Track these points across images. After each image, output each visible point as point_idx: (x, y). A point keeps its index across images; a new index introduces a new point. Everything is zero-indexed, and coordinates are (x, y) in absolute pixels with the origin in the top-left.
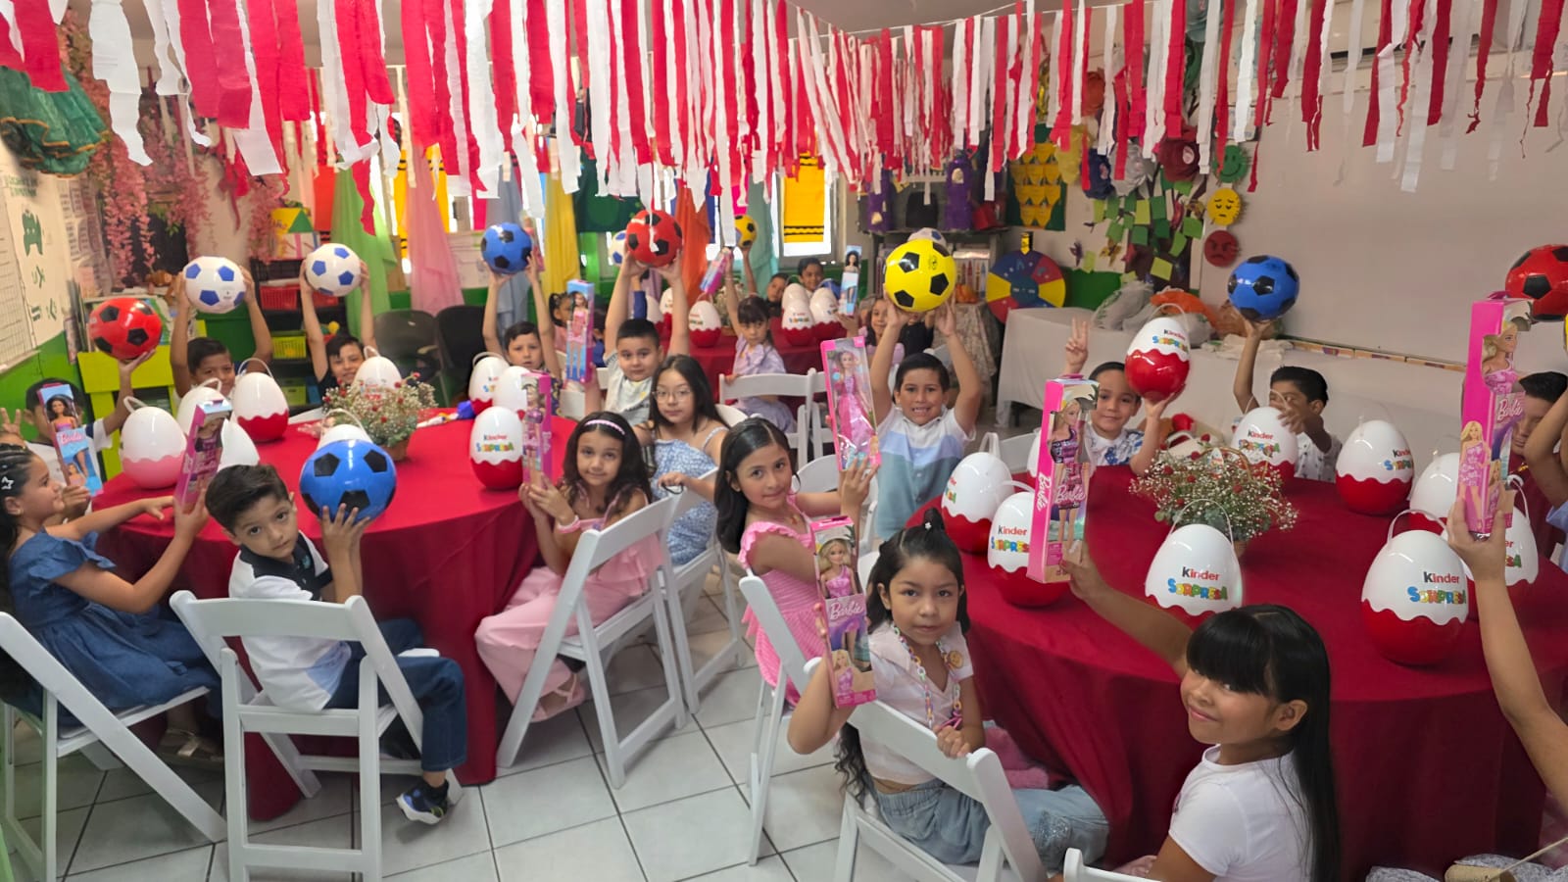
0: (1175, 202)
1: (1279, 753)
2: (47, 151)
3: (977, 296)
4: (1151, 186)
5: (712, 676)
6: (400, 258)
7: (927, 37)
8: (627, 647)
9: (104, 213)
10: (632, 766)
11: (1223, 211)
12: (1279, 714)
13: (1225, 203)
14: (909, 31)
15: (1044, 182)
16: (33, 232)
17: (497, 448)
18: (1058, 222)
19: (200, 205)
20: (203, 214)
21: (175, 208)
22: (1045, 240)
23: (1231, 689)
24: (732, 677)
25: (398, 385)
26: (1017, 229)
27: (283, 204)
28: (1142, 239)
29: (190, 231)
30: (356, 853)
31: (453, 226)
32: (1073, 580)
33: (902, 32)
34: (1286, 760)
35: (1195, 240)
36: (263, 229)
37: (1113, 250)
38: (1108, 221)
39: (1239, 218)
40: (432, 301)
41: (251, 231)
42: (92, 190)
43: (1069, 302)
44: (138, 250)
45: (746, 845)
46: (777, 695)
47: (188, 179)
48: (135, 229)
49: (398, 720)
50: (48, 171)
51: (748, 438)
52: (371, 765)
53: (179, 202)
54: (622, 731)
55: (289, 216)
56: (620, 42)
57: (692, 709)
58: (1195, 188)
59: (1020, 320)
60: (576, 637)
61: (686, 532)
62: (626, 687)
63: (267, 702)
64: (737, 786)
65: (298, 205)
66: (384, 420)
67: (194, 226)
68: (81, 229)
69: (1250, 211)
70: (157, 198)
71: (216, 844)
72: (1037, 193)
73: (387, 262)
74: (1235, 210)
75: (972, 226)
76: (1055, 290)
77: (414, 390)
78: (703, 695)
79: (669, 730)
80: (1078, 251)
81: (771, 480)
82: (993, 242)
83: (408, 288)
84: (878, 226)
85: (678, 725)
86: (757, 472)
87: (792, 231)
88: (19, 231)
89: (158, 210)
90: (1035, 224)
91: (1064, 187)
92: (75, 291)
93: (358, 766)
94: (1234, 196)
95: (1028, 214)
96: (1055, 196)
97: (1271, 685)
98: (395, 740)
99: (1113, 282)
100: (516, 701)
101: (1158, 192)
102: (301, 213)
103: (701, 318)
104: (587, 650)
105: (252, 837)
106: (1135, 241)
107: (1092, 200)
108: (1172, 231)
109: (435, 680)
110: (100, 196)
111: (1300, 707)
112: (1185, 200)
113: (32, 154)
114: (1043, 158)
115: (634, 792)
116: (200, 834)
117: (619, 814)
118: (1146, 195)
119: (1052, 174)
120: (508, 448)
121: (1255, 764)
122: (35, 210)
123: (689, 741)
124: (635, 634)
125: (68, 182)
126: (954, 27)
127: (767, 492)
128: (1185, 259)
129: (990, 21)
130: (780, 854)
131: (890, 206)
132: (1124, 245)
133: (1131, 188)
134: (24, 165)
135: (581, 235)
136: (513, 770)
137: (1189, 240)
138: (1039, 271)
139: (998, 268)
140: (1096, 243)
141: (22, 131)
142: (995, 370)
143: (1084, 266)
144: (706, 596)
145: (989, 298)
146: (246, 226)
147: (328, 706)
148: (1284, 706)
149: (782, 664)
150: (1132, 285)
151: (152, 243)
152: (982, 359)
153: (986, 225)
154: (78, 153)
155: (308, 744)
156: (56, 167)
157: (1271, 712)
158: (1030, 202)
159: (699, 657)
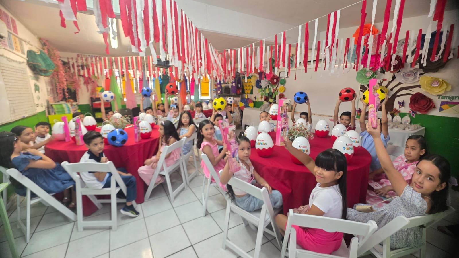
0: (273, 89)
1: (336, 184)
2: (41, 71)
3: (237, 106)
4: (268, 86)
5: (192, 178)
6: (124, 98)
7: (233, 52)
8: (173, 173)
9: (56, 86)
10: (175, 197)
11: (282, 90)
12: (337, 175)
13: (282, 88)
14: (229, 50)
15: (249, 86)
16: (37, 88)
17: (144, 129)
18: (252, 93)
19: (79, 86)
20: (80, 88)
21: (74, 86)
22: (249, 96)
23: (327, 170)
24: (196, 178)
25: (121, 117)
26: (244, 94)
27: (98, 86)
28: (267, 95)
29: (77, 91)
30: (110, 221)
31: (135, 92)
32: (286, 146)
33: (228, 50)
34: (338, 185)
35: (277, 95)
36: (93, 91)
37: (262, 97)
38: (261, 92)
39: (284, 91)
40: (130, 107)
41: (91, 92)
42: (54, 81)
43: (254, 107)
44: (64, 94)
45: (202, 212)
46: (209, 180)
47: (76, 81)
48: (63, 90)
49: (121, 191)
50: (41, 75)
51: (204, 123)
52: (114, 201)
53: (75, 85)
54: (174, 190)
55: (99, 89)
56: (175, 31)
57: (188, 185)
58: (276, 86)
59: (245, 110)
60: (163, 171)
61: (185, 147)
62: (173, 181)
63: (87, 187)
64: (199, 200)
65: (101, 87)
66: (118, 125)
67: (78, 90)
68: (50, 89)
69: (286, 90)
70: (69, 84)
71: (75, 222)
72: (248, 88)
73: (121, 99)
74: (284, 90)
75: (237, 93)
76: (251, 105)
77: (125, 118)
78: (190, 181)
79: (183, 189)
80: (256, 98)
81: (209, 131)
82: (240, 96)
83: (126, 104)
84: (219, 93)
85: (185, 188)
86: (206, 129)
87: (202, 94)
88: (33, 88)
89: (70, 87)
90: (248, 93)
91: (253, 86)
92: (48, 102)
93: (111, 201)
94: (283, 87)
95: (246, 92)
96: (251, 89)
97: (336, 168)
98: (120, 195)
99: (262, 103)
100: (149, 185)
101: (270, 87)
102: (102, 89)
103: (187, 108)
104: (165, 173)
105: (84, 220)
106: (266, 96)
107: (258, 89)
108: (273, 94)
109: (130, 180)
110: (55, 83)
111: (341, 173)
112: (275, 88)
113: (37, 71)
114: (249, 82)
115: (176, 203)
116: (71, 220)
117: (173, 208)
118: (268, 87)
119: (250, 84)
120: (147, 129)
121: (332, 187)
122: (38, 84)
123: (187, 191)
124: (174, 170)
125: (47, 79)
126: (238, 50)
127: (209, 134)
128: (275, 99)
129: (245, 48)
130: (210, 214)
131: (221, 90)
132: (264, 96)
133: (265, 86)
134: (35, 74)
135: (162, 94)
136: (149, 200)
137: (276, 95)
138: (249, 102)
139: (241, 101)
140: (259, 96)
141: (34, 66)
142: (241, 119)
143: (257, 100)
144: (189, 162)
145: (240, 106)
146: (90, 91)
147: (104, 187)
148: (338, 173)
149: (210, 173)
150: (266, 103)
151: (68, 93)
152: (239, 117)
153: (239, 93)
154: (49, 72)
155: (99, 197)
156: (43, 74)
157: (335, 174)
158: (247, 90)
159: (189, 174)
